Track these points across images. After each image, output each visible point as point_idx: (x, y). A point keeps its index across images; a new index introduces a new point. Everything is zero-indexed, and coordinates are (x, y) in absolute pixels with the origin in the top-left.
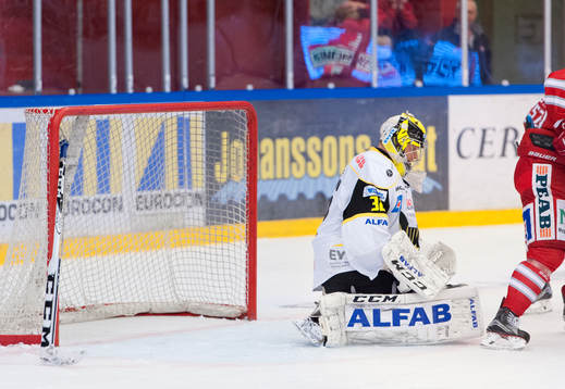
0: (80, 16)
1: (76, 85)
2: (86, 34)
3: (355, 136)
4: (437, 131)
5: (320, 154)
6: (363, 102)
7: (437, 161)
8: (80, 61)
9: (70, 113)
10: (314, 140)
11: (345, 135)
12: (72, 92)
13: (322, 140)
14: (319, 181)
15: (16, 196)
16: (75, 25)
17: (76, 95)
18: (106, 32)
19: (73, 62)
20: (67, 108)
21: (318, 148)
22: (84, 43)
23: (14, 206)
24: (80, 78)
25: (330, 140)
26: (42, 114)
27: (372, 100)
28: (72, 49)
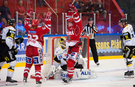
0: (58, 21)
1: (57, 33)
2: (58, 24)
3: (106, 42)
4: (121, 41)
5: (100, 45)
6: (108, 36)
7: (121, 47)
8: (57, 29)
9: (56, 38)
10: (99, 43)
11: (105, 42)
12: (56, 34)
13: (100, 43)
14: (100, 50)
15: (46, 52)
16: (57, 22)
17: (57, 35)
18: (62, 24)
19: (56, 29)
20: (56, 37)
21: (100, 44)
22: (58, 25)
23: (46, 54)
24: (57, 32)
25: (102, 43)
26: (51, 38)
27: (109, 36)
28: (56, 27)
